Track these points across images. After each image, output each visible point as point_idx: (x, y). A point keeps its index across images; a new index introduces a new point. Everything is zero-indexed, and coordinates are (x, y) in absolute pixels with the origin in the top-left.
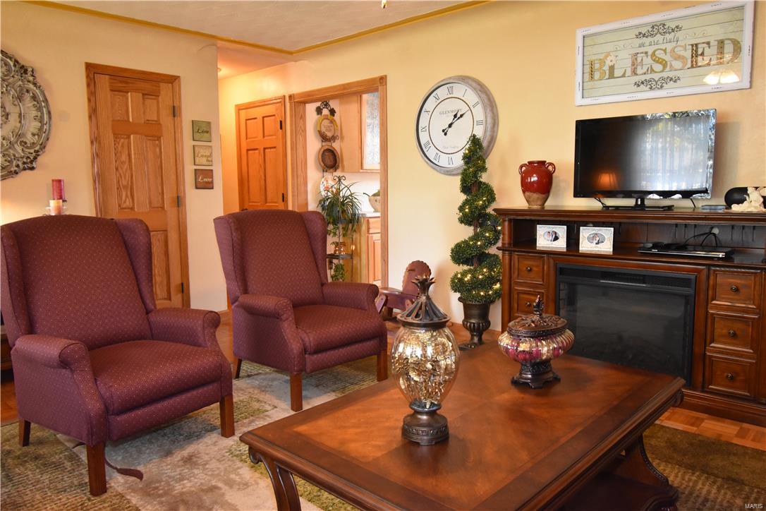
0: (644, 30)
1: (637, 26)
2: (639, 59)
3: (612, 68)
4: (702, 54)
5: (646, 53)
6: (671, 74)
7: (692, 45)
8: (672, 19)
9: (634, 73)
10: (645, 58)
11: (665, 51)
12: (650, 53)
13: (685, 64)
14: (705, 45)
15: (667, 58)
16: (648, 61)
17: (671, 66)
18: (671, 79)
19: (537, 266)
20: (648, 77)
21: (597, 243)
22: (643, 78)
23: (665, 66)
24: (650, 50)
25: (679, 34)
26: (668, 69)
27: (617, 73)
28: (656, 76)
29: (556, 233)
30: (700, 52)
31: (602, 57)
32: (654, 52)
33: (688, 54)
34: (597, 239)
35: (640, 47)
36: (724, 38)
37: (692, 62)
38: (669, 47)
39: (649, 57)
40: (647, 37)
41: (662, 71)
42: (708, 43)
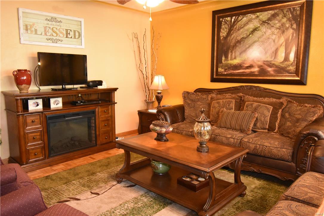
0: (48, 18)
1: (46, 16)
2: (47, 30)
3: (36, 30)
4: (69, 34)
5: (50, 28)
6: (60, 38)
7: (66, 30)
8: (59, 18)
9: (46, 34)
10: (49, 29)
11: (57, 29)
12: (51, 28)
13: (64, 35)
14: (70, 31)
15: (58, 32)
16: (51, 31)
17: (59, 35)
18: (60, 40)
19: (37, 119)
20: (51, 37)
21: (57, 105)
22: (50, 37)
23: (57, 35)
24: (52, 27)
25: (61, 24)
26: (58, 36)
27: (39, 33)
28: (55, 38)
29: (37, 103)
30: (68, 33)
31: (31, 24)
32: (53, 28)
33: (65, 32)
34: (57, 103)
35: (47, 24)
36: (76, 30)
37: (66, 35)
38: (58, 28)
39: (51, 29)
40: (50, 21)
41: (56, 36)
42: (71, 30)
